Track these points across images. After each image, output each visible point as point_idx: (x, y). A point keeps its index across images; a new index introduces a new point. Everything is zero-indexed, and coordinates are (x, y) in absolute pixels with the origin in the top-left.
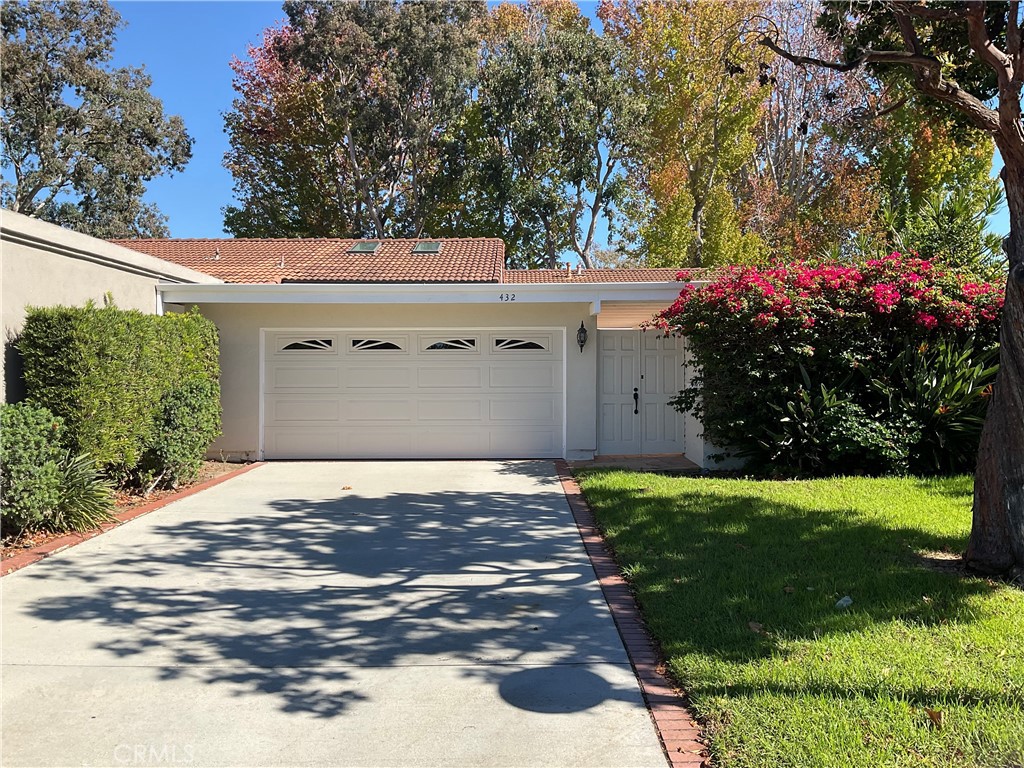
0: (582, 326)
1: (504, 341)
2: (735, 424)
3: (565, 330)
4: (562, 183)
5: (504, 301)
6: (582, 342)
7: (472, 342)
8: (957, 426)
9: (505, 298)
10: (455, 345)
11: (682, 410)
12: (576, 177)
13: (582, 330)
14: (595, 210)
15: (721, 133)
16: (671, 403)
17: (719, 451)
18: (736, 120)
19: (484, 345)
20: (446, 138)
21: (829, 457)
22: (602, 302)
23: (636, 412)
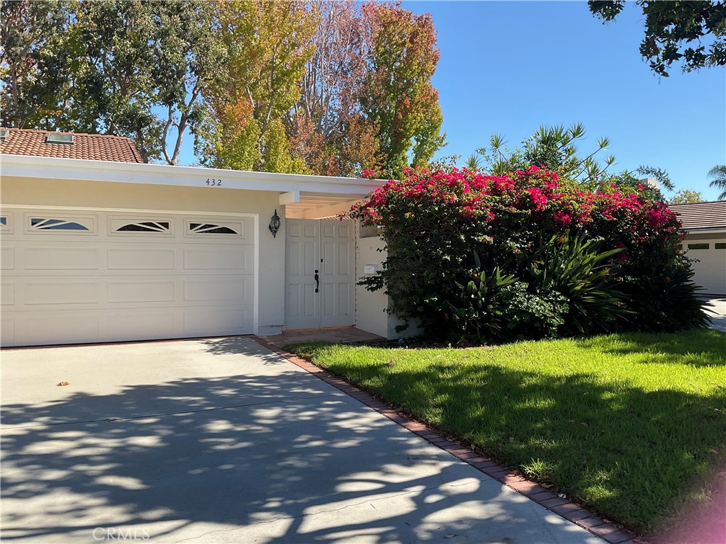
0: (276, 213)
1: (198, 225)
2: (430, 301)
3: (256, 217)
4: (149, 104)
5: (210, 186)
6: (274, 229)
7: (166, 225)
8: (589, 299)
9: (211, 183)
10: (148, 227)
11: (373, 289)
12: (169, 100)
13: (276, 218)
14: (181, 128)
15: (277, 82)
16: (361, 283)
17: (401, 323)
18: (287, 74)
19: (179, 229)
20: (46, 52)
21: (509, 326)
22: (301, 193)
23: (317, 291)
